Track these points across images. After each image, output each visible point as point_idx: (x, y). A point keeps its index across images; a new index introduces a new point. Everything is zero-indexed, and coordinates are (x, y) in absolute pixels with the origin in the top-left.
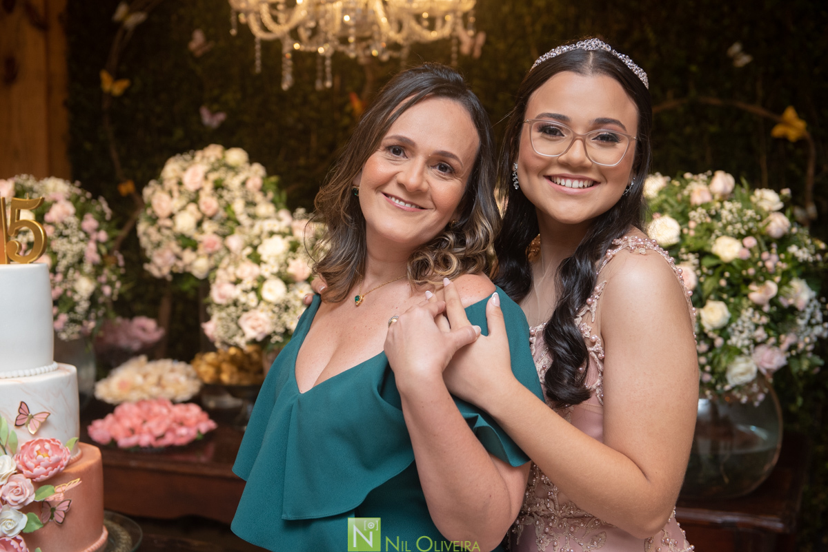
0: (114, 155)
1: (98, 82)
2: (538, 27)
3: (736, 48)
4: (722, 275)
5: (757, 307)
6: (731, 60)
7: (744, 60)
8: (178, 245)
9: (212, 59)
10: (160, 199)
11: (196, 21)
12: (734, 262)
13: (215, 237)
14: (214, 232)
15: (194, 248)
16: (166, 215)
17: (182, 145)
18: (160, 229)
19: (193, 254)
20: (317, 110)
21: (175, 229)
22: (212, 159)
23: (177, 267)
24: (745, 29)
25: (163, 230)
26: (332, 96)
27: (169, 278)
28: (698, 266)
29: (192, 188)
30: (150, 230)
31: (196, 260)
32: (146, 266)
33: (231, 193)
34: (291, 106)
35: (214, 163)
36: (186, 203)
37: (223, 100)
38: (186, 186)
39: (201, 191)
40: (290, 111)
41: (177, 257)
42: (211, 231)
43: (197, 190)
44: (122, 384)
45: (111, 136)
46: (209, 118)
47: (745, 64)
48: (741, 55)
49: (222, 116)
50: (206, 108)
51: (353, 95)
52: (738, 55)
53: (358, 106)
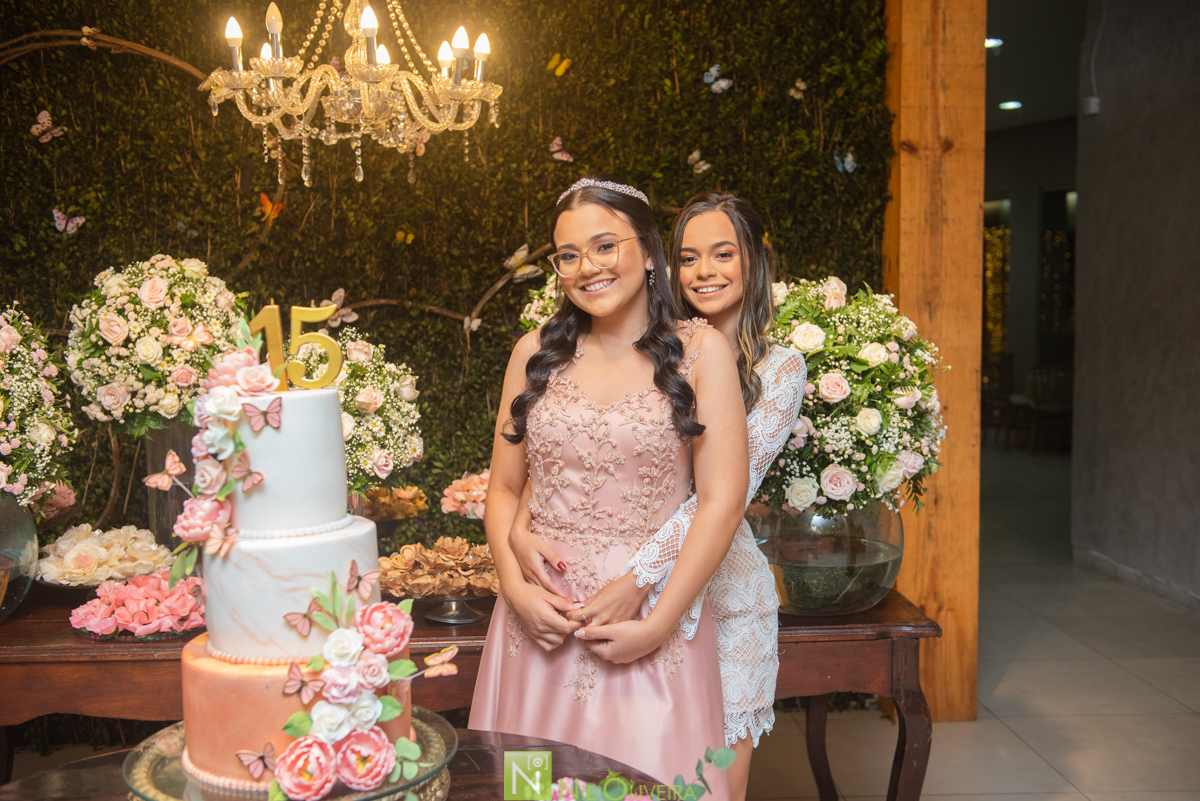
3: (696, 155)
4: (873, 381)
5: (903, 412)
7: (704, 167)
8: (138, 380)
9: (65, 148)
10: (109, 321)
11: (41, 99)
12: (882, 367)
13: (188, 366)
14: (187, 362)
15: (161, 383)
16: (121, 341)
17: (24, 257)
18: (108, 359)
19: (161, 390)
20: (215, 214)
21: (133, 359)
22: (171, 271)
23: (135, 408)
24: (705, 136)
25: (114, 361)
26: (234, 197)
27: (122, 421)
28: (848, 372)
29: (153, 307)
30: (95, 361)
31: (163, 398)
32: (84, 408)
33: (205, 314)
34: (179, 208)
35: (174, 275)
36: (148, 328)
37: (81, 200)
38: (145, 305)
39: (166, 312)
40: (177, 215)
41: (134, 394)
42: (182, 359)
43: (162, 309)
44: (82, 561)
46: (64, 222)
47: (705, 171)
48: (701, 163)
49: (80, 221)
50: (60, 210)
51: (264, 196)
52: (697, 162)
53: (270, 210)
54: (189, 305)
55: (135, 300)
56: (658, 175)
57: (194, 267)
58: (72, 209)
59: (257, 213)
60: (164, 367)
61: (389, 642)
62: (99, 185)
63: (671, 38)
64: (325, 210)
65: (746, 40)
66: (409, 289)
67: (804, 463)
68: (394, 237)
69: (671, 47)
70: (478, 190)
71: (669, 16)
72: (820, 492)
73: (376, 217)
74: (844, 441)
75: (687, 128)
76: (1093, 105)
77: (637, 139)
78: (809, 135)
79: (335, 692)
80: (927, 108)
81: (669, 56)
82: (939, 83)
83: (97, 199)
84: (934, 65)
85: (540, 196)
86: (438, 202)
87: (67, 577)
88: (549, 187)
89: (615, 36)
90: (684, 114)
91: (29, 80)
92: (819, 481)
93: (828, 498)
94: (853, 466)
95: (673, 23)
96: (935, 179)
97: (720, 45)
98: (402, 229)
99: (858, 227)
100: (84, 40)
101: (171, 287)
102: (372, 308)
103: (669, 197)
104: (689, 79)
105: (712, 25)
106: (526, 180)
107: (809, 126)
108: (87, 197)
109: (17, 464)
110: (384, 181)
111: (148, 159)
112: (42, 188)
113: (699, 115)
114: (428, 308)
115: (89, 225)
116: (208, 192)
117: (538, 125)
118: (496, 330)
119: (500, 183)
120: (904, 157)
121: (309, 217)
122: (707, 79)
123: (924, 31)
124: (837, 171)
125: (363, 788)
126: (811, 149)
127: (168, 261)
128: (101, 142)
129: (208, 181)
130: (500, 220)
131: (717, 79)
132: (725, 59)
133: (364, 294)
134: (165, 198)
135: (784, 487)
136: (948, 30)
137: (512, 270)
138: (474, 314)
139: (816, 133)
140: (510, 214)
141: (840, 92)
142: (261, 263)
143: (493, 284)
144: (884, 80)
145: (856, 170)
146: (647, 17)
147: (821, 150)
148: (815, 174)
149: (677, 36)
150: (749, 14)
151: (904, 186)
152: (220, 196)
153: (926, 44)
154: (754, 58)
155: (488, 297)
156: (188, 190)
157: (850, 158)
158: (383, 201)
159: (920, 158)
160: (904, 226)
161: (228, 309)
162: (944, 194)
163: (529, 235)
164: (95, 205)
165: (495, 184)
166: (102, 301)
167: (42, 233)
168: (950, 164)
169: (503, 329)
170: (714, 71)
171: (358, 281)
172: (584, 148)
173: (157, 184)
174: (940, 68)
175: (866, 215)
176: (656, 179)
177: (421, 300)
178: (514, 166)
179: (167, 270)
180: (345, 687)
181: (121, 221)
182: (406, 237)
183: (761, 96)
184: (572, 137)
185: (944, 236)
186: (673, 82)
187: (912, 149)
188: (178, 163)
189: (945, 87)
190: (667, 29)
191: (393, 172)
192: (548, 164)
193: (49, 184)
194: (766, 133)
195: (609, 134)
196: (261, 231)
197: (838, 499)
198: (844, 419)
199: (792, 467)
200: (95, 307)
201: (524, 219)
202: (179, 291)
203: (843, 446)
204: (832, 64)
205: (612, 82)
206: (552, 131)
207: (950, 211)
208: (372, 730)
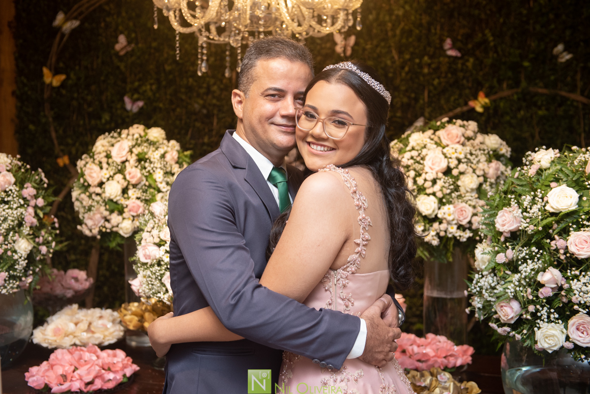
0: (53, 135)
1: (41, 75)
2: (398, 32)
3: (560, 47)
6: (556, 57)
7: (567, 57)
8: (106, 210)
9: (133, 58)
10: (91, 170)
11: (120, 28)
13: (138, 202)
14: (138, 198)
15: (121, 212)
16: (96, 182)
18: (90, 195)
19: (120, 218)
21: (104, 195)
22: (136, 136)
23: (106, 229)
24: (568, 33)
25: (94, 196)
27: (99, 237)
29: (119, 160)
30: (84, 196)
31: (122, 223)
32: (79, 227)
33: (152, 165)
35: (137, 139)
36: (115, 174)
37: (141, 91)
38: (114, 159)
39: (126, 164)
40: (196, 99)
41: (105, 219)
42: (134, 197)
43: (123, 162)
44: (57, 332)
45: (51, 120)
46: (131, 104)
47: (568, 61)
48: (565, 54)
49: (140, 104)
50: (129, 97)
52: (561, 53)
54: (142, 159)
55: (108, 156)
56: (526, 64)
57: (156, 133)
58: (136, 96)
60: (123, 202)
62: (152, 81)
67: (552, 310)
72: (568, 338)
75: (553, 26)
77: (512, 37)
83: (151, 90)
85: (436, 82)
87: (46, 341)
90: (551, 16)
91: (115, 16)
92: (566, 327)
93: (575, 345)
101: (134, 146)
103: (537, 81)
108: (144, 88)
112: (120, 83)
117: (435, 29)
119: (407, 73)
127: (140, 129)
130: (405, 100)
134: (190, 89)
135: (536, 329)
140: (413, 95)
161: (173, 163)
163: (427, 111)
164: (150, 94)
165: (404, 74)
166: (92, 155)
172: (470, 46)
176: (526, 67)
181: (164, 104)
184: (459, 37)
192: (441, 59)
193: (124, 81)
195: (489, 35)
197: (584, 346)
199: (542, 312)
200: (88, 159)
201: (424, 100)
202: (136, 150)
206: (446, 34)
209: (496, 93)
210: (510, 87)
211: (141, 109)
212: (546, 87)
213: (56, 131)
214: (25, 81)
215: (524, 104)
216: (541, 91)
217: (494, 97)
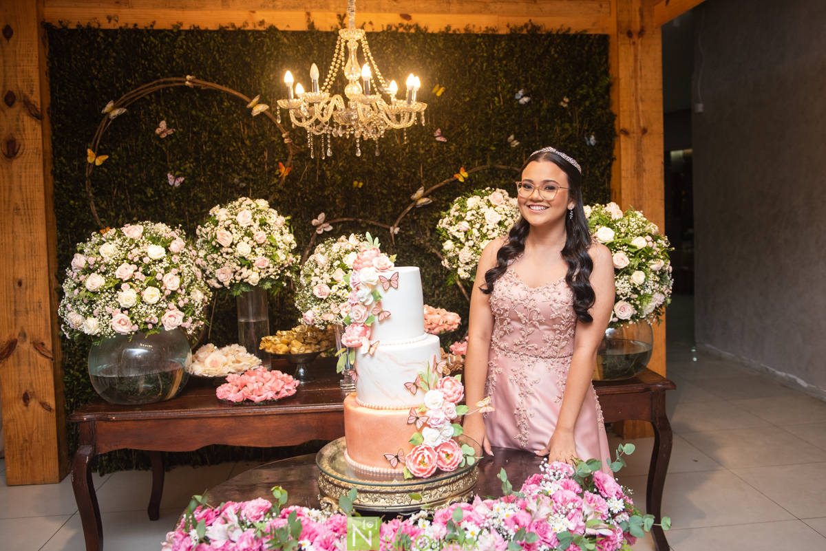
3: (512, 137)
4: (640, 257)
7: (516, 143)
8: (238, 265)
9: (174, 140)
10: (222, 234)
11: (161, 114)
12: (644, 249)
14: (263, 255)
15: (250, 266)
16: (229, 245)
17: (152, 200)
18: (222, 254)
19: (250, 270)
20: (254, 174)
21: (235, 254)
22: (252, 206)
23: (236, 280)
24: (517, 127)
25: (224, 255)
26: (264, 165)
27: (229, 288)
28: (627, 252)
29: (245, 226)
30: (215, 256)
31: (251, 275)
33: (271, 228)
34: (234, 171)
36: (243, 237)
37: (182, 168)
38: (241, 225)
39: (252, 228)
40: (234, 175)
41: (235, 273)
42: (261, 254)
44: (214, 363)
45: (91, 195)
46: (173, 180)
47: (516, 146)
48: (515, 142)
49: (182, 179)
50: (171, 174)
51: (281, 164)
52: (513, 141)
53: (284, 171)
54: (263, 224)
55: (235, 223)
56: (493, 148)
57: (263, 204)
58: (177, 173)
59: (277, 173)
60: (252, 258)
61: (456, 396)
62: (192, 160)
63: (497, 76)
64: (313, 170)
65: (537, 76)
66: (360, 212)
68: (352, 184)
69: (497, 80)
70: (395, 158)
71: (496, 64)
73: (341, 174)
74: (627, 288)
75: (507, 123)
76: (700, 108)
77: (481, 130)
78: (571, 126)
79: (433, 422)
80: (633, 111)
81: (497, 85)
82: (639, 98)
83: (190, 167)
84: (636, 89)
85: (429, 160)
86: (375, 165)
88: (433, 155)
89: (468, 75)
90: (505, 116)
91: (155, 105)
93: (619, 318)
94: (632, 301)
95: (499, 68)
96: (639, 149)
97: (523, 79)
98: (357, 180)
99: (598, 174)
100: (187, 83)
101: (253, 214)
102: (339, 223)
103: (498, 160)
104: (508, 97)
105: (519, 69)
106: (422, 152)
107: (571, 121)
108: (185, 166)
109: (186, 312)
110: (346, 154)
111: (218, 145)
112: (161, 162)
113: (513, 116)
114: (370, 223)
115: (187, 182)
116: (250, 162)
118: (407, 234)
119: (407, 154)
120: (622, 137)
121: (305, 174)
122: (517, 97)
123: (631, 71)
124: (587, 145)
125: (449, 470)
126: (572, 134)
127: (249, 201)
128: (192, 137)
129: (250, 156)
130: (408, 174)
131: (522, 97)
132: (526, 86)
133: (335, 215)
134: (227, 166)
136: (642, 71)
137: (415, 201)
138: (396, 225)
139: (574, 125)
140: (413, 170)
141: (587, 103)
142: (280, 200)
143: (405, 209)
144: (609, 96)
145: (596, 144)
146: (485, 64)
147: (577, 134)
148: (576, 146)
149: (501, 75)
150: (538, 63)
151: (623, 153)
152: (257, 164)
153: (632, 78)
154: (541, 86)
155: (402, 216)
156: (240, 161)
157: (593, 138)
158: (345, 165)
159: (630, 138)
160: (623, 173)
161: (282, 226)
162: (644, 157)
163: (423, 182)
164: (189, 171)
165: (405, 154)
166: (216, 223)
167: (161, 186)
168: (646, 141)
169: (411, 233)
170: (521, 93)
171: (332, 209)
172: (453, 134)
173: (223, 158)
174: (639, 90)
175: (603, 168)
176: (491, 150)
177: (366, 218)
178: (415, 144)
179: (250, 205)
180: (439, 419)
181: (204, 179)
182: (358, 184)
183: (545, 106)
185: (644, 179)
186: (499, 99)
187: (626, 133)
188: (234, 147)
189: (642, 101)
190: (495, 71)
191: (350, 149)
192: (433, 143)
193: (165, 160)
194: (549, 125)
195: (466, 127)
196: (278, 183)
198: (626, 277)
200: (213, 227)
201: (420, 173)
202: (258, 217)
203: (626, 292)
204: (582, 89)
205: (468, 99)
207: (647, 165)
208: (450, 441)
209: (471, 169)
210: (480, 164)
211: (182, 184)
212: (503, 165)
213: (97, 205)
214: (64, 161)
215: (491, 176)
216: (501, 167)
217: (470, 171)
